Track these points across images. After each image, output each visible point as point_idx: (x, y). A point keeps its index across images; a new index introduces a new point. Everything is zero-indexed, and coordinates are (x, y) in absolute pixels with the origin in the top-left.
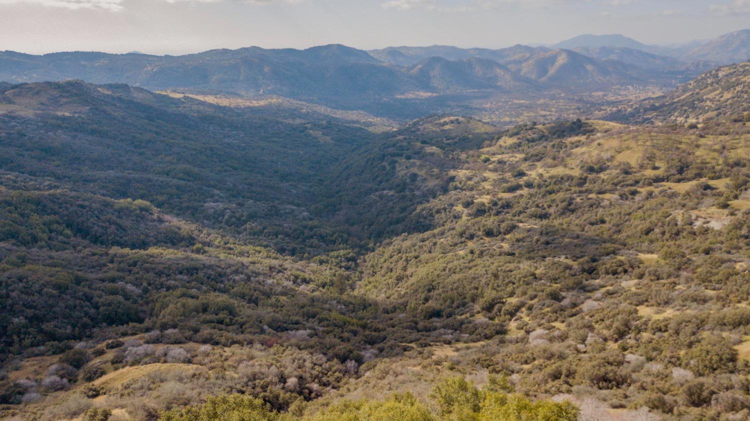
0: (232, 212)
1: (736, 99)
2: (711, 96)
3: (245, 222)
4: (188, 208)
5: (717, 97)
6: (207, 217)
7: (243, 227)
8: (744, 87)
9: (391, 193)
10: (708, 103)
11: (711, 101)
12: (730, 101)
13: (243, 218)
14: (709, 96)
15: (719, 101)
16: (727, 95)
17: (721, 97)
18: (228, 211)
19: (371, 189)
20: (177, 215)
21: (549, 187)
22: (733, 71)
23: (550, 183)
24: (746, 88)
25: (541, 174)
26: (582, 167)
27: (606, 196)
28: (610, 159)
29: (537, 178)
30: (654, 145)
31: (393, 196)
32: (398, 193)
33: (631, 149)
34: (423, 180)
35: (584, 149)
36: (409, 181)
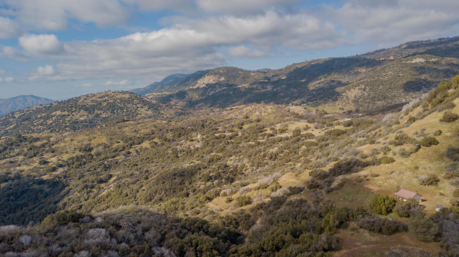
5: (44, 123)
8: (57, 117)
15: (46, 125)
16: (50, 122)
17: (47, 122)
21: (76, 163)
22: (23, 114)
23: (73, 162)
24: (59, 118)
25: (60, 160)
26: (80, 151)
27: (117, 158)
28: (90, 144)
29: (60, 161)
30: (107, 134)
33: (96, 138)
35: (62, 144)
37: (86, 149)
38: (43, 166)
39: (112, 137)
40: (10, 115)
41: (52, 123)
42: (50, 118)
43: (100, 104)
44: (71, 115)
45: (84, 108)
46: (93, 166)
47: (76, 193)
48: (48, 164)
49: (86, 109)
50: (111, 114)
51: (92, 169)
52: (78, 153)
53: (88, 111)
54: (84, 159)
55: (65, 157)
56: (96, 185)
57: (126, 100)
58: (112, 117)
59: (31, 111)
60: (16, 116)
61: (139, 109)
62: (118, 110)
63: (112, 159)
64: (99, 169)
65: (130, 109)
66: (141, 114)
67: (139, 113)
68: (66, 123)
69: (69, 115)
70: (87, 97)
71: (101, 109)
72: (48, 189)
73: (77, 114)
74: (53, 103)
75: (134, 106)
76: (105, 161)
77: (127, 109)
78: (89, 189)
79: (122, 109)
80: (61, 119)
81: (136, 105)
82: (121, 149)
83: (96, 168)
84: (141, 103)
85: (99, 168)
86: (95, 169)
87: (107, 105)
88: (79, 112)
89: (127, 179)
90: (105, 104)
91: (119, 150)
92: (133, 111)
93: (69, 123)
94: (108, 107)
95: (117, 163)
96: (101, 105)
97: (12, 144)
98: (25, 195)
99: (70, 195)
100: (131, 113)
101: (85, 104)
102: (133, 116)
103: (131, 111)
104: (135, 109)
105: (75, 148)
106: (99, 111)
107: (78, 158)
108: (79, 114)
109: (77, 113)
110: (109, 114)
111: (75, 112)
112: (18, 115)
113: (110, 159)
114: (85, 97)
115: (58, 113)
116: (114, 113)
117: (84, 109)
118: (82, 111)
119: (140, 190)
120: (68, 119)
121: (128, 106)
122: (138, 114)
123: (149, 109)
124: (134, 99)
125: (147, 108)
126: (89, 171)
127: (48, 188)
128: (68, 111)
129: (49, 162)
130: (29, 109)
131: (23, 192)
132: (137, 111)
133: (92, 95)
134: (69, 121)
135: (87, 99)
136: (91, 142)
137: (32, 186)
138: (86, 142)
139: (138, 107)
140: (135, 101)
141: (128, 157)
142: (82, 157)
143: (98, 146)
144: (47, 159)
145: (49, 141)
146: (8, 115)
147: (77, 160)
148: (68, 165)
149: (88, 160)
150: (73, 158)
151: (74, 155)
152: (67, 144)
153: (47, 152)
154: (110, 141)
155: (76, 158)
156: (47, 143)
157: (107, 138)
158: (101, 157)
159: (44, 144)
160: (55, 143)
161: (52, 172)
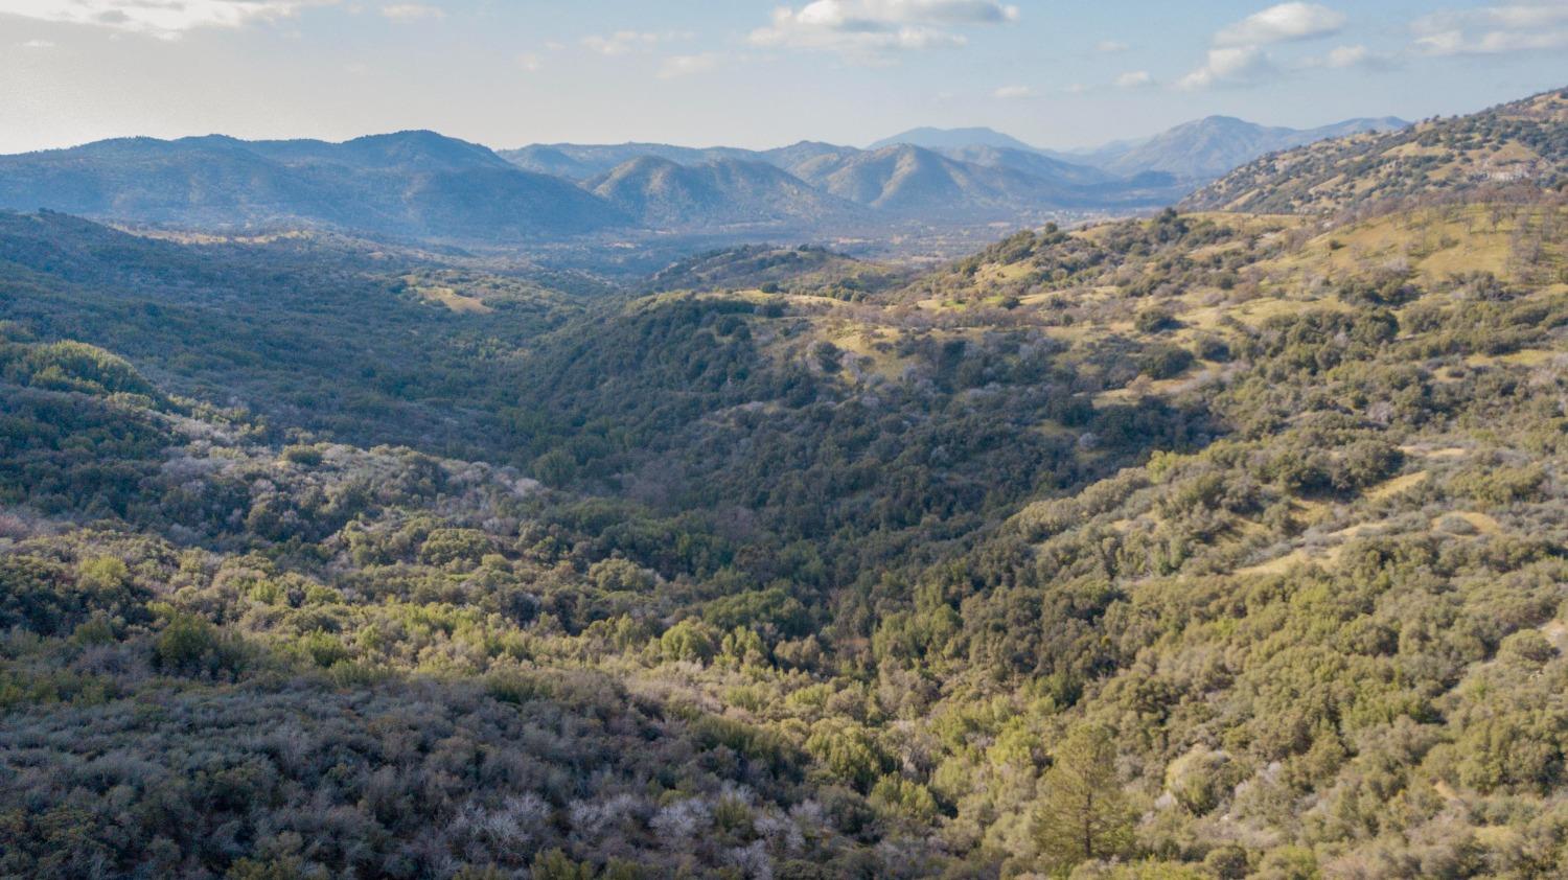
0: (280, 488)
1: (1388, 189)
2: (1328, 186)
3: (337, 522)
4: (94, 481)
5: (1344, 189)
6: (183, 513)
7: (334, 538)
8: (1399, 165)
9: (772, 408)
10: (1325, 202)
11: (1330, 197)
12: (1377, 194)
13: (325, 509)
14: (1321, 187)
15: (1351, 195)
16: (1363, 185)
17: (1352, 187)
18: (262, 483)
19: (696, 403)
20: (51, 511)
21: (1291, 351)
22: (1302, 158)
23: (1283, 340)
24: (1405, 169)
25: (1229, 321)
26: (1343, 294)
27: (1528, 357)
28: (1411, 273)
29: (1228, 330)
30: (1527, 230)
31: (783, 416)
32: (798, 405)
33: (1455, 243)
34: (866, 362)
35: (1287, 261)
36: (816, 368)
37: (1383, 292)
38: (1147, 339)
39: (1550, 248)
40: (1263, 163)
41: (1372, 190)
42: (1371, 167)
45: (1523, 133)
46: (1360, 385)
47: (1154, 516)
48: (1171, 335)
49: (1534, 139)
51: (1346, 401)
52: (1331, 303)
54: (1341, 336)
55: (1259, 313)
56: (1275, 499)
59: (1329, 152)
60: (1280, 166)
63: (1490, 362)
64: (1385, 405)
69: (1449, 159)
72: (1093, 456)
73: (1484, 156)
76: (1440, 365)
78: (1223, 515)
80: (1409, 175)
83: (1370, 398)
85: (1386, 398)
86: (1361, 403)
88: (1497, 149)
89: (1476, 519)
91: (1549, 319)
95: (1507, 391)
97: (1128, 246)
98: (990, 456)
99: (1120, 518)
101: (1537, 120)
105: (1327, 283)
107: (1313, 328)
108: (1495, 156)
109: (1486, 150)
111: (1481, 147)
112: (1286, 163)
113: (1476, 360)
114: (1556, 98)
115: (1410, 149)
117: (1522, 139)
118: (1512, 143)
119: (1512, 638)
120: (1437, 175)
126: (1321, 405)
127: (1091, 450)
128: (1451, 143)
129: (1178, 325)
130: (1325, 144)
131: (987, 443)
134: (1444, 184)
136: (1423, 265)
137: (1038, 425)
138: (1396, 262)
142: (1336, 322)
143: (1444, 287)
144: (1184, 309)
145: (1251, 247)
146: (1256, 163)
147: (1303, 337)
148: (1253, 353)
149: (1359, 346)
150: (1289, 322)
151: (1303, 309)
152: (1309, 261)
153: (1205, 283)
154: (1530, 269)
155: (1302, 325)
156: (1235, 253)
157: (1519, 251)
158: (1431, 339)
159: (1225, 253)
160: (1267, 254)
161: (1157, 377)
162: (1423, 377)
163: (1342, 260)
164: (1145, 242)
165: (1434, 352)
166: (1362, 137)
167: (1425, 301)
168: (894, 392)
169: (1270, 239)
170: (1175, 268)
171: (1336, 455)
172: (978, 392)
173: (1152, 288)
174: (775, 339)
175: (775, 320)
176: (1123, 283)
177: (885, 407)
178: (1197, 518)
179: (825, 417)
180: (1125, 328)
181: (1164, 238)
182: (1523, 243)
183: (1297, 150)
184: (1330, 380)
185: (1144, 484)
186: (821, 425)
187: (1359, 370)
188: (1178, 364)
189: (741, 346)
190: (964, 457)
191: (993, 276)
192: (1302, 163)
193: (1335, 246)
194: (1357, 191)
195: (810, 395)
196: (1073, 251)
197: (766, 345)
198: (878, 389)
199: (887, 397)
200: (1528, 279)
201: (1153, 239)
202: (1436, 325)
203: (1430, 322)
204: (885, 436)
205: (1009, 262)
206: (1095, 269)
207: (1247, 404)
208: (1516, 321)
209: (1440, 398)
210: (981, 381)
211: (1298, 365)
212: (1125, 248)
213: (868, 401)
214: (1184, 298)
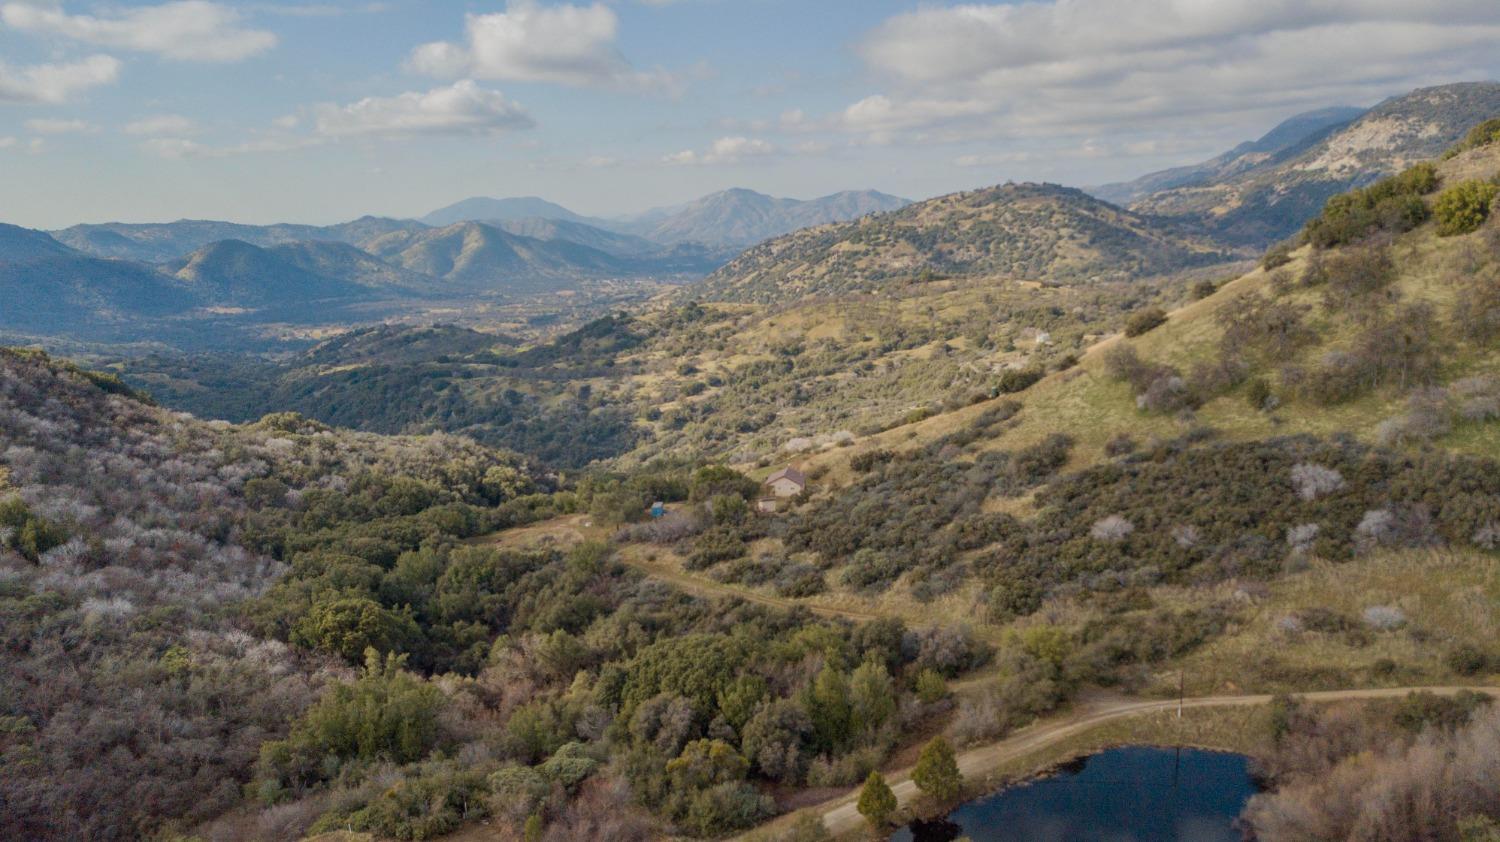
1: (833, 274)
2: (798, 271)
5: (808, 273)
8: (839, 257)
9: (487, 427)
10: (797, 283)
11: (800, 279)
12: (827, 278)
15: (812, 278)
16: (820, 270)
17: (813, 272)
21: (748, 380)
22: (789, 244)
23: (745, 375)
24: (843, 259)
25: (721, 367)
26: (772, 351)
27: (838, 376)
28: (802, 338)
29: (720, 372)
30: (851, 315)
31: (496, 431)
32: (502, 423)
33: (822, 323)
34: (536, 399)
35: (750, 333)
36: (508, 403)
37: (789, 349)
38: (683, 379)
39: (860, 324)
40: (763, 247)
41: (824, 275)
42: (823, 258)
43: (955, 224)
44: (872, 253)
45: (908, 235)
46: (773, 391)
48: (694, 376)
49: (914, 238)
50: (979, 254)
51: (767, 399)
52: (767, 356)
53: (917, 244)
54: (769, 371)
55: (736, 361)
57: (1030, 215)
58: (979, 261)
59: (807, 239)
60: (775, 250)
61: (1061, 243)
62: (999, 243)
63: (824, 378)
65: (1037, 241)
66: (1064, 258)
67: (1060, 252)
68: (856, 277)
69: (866, 253)
70: (943, 202)
71: (953, 240)
73: (887, 251)
74: (862, 219)
75: (1051, 234)
76: (805, 381)
77: (1026, 242)
78: (713, 441)
79: (1012, 239)
80: (845, 264)
81: (1056, 229)
82: (856, 355)
84: (1074, 223)
85: (783, 396)
87: (970, 229)
88: (894, 246)
90: (966, 225)
91: (850, 359)
92: (1044, 248)
93: (862, 276)
94: (972, 233)
95: (828, 390)
96: (957, 229)
97: (670, 324)
100: (1036, 253)
102: (1039, 263)
103: (1038, 246)
104: (1050, 241)
105: (766, 345)
106: (949, 245)
107: (758, 368)
108: (892, 250)
109: (888, 247)
110: (973, 252)
111: (885, 245)
112: (779, 247)
113: (818, 379)
114: (939, 202)
115: (846, 246)
116: (988, 251)
117: (907, 239)
118: (902, 241)
120: (861, 264)
121: (1033, 231)
122: (1056, 255)
123: (1093, 242)
124: (1053, 213)
125: (1086, 240)
126: (757, 401)
128: (869, 242)
130: (805, 233)
131: (612, 431)
132: (1055, 247)
133: (959, 197)
134: (864, 270)
135: (942, 209)
136: (807, 334)
137: (636, 421)
139: (1060, 238)
140: (1056, 217)
141: (865, 376)
142: (769, 365)
143: (816, 345)
144: (700, 362)
145: (735, 324)
146: (758, 247)
147: (753, 374)
148: (732, 381)
149: (776, 376)
150: (747, 367)
151: (754, 360)
152: (760, 333)
153: (711, 347)
154: (850, 334)
155: (753, 368)
156: (727, 328)
157: (846, 325)
158: (804, 371)
159: (722, 329)
160: (742, 329)
161: (688, 395)
162: (798, 386)
163: (775, 333)
164: (680, 321)
165: (803, 376)
166: (828, 227)
167: (806, 353)
168: (557, 412)
169: (746, 319)
170: (696, 339)
171: (754, 418)
172: (602, 409)
173: (684, 350)
174: (475, 391)
175: (470, 380)
176: (669, 349)
177: (553, 421)
178: (704, 443)
179: (522, 428)
180: (672, 374)
181: (690, 319)
182: (849, 321)
183: (786, 237)
184: (762, 390)
185: (683, 436)
186: (521, 432)
187: (772, 385)
188: (698, 389)
189: (456, 396)
190: (603, 439)
191: (592, 346)
192: (789, 248)
193: (772, 325)
194: (815, 275)
195: (508, 419)
196: (638, 328)
197: (470, 394)
198: (548, 411)
199: (553, 416)
200: (849, 340)
201: (683, 319)
202: (808, 364)
203: (805, 363)
204: (559, 433)
205: (600, 336)
206: (653, 339)
207: (728, 404)
208: (836, 361)
209: (803, 395)
210: (603, 403)
211: (750, 385)
212: (669, 326)
213: (544, 418)
214: (700, 357)
